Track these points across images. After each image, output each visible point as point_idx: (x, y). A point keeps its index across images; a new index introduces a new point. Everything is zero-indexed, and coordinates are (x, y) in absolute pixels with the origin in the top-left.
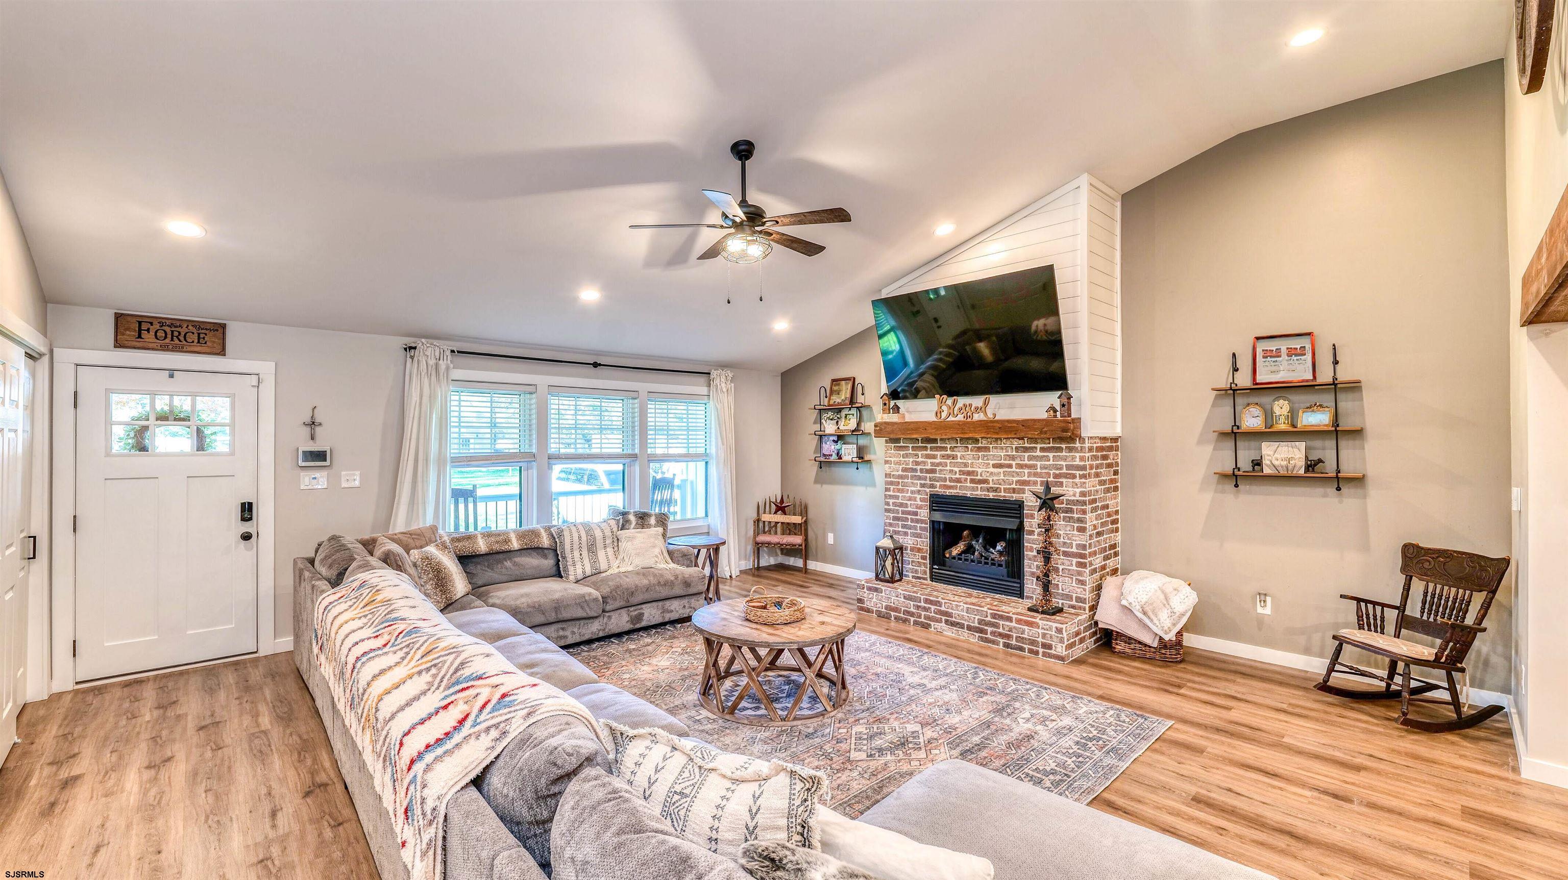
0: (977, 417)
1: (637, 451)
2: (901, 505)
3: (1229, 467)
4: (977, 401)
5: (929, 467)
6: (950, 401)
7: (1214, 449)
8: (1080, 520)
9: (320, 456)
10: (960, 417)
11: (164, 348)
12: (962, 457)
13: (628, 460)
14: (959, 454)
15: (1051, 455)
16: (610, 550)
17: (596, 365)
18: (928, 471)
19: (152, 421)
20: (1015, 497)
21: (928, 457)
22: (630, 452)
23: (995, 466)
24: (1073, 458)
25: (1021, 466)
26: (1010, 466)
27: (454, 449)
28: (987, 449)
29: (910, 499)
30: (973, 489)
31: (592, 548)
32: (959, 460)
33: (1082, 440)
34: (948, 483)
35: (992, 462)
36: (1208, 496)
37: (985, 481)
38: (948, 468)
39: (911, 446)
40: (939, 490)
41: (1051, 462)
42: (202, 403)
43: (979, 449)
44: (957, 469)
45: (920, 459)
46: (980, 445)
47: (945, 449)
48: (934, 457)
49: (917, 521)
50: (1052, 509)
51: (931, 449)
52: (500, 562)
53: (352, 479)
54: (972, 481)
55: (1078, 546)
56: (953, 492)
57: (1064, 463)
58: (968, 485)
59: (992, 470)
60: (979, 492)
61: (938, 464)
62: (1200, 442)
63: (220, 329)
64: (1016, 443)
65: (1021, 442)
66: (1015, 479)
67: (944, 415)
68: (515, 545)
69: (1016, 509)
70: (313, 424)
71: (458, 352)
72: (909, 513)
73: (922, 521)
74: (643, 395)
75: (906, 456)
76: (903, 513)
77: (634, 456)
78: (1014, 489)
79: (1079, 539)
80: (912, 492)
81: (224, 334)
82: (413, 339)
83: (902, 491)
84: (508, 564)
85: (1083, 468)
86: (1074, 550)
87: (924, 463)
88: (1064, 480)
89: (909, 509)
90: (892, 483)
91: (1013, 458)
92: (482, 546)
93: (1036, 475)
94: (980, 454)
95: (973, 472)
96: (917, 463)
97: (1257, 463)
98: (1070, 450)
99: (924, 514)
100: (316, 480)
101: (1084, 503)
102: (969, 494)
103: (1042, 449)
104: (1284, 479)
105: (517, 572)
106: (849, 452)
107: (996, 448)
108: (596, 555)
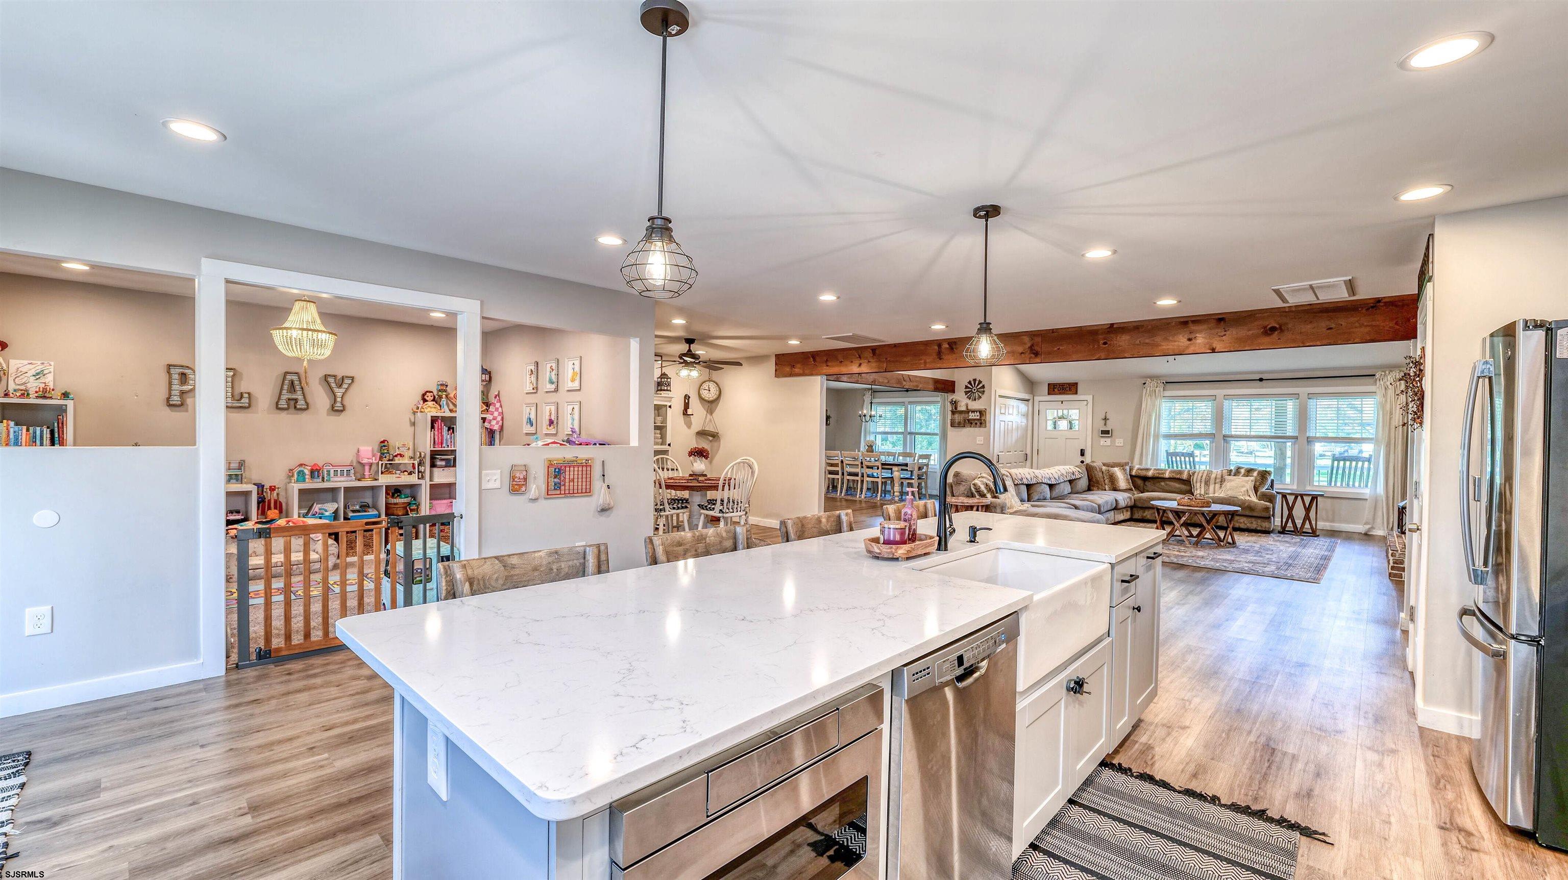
1: (1297, 434)
9: (1107, 432)
11: (1060, 394)
13: (1293, 440)
16: (1218, 486)
17: (1261, 380)
19: (1057, 419)
22: (1295, 435)
27: (1164, 430)
31: (1207, 483)
42: (1071, 412)
52: (1159, 482)
53: (1119, 442)
63: (1076, 384)
68: (1167, 475)
70: (1105, 419)
71: (1166, 383)
74: (1303, 396)
77: (1296, 438)
81: (1077, 386)
82: (1145, 379)
84: (1163, 484)
92: (1150, 474)
100: (1106, 442)
105: (1167, 488)
108: (1209, 487)
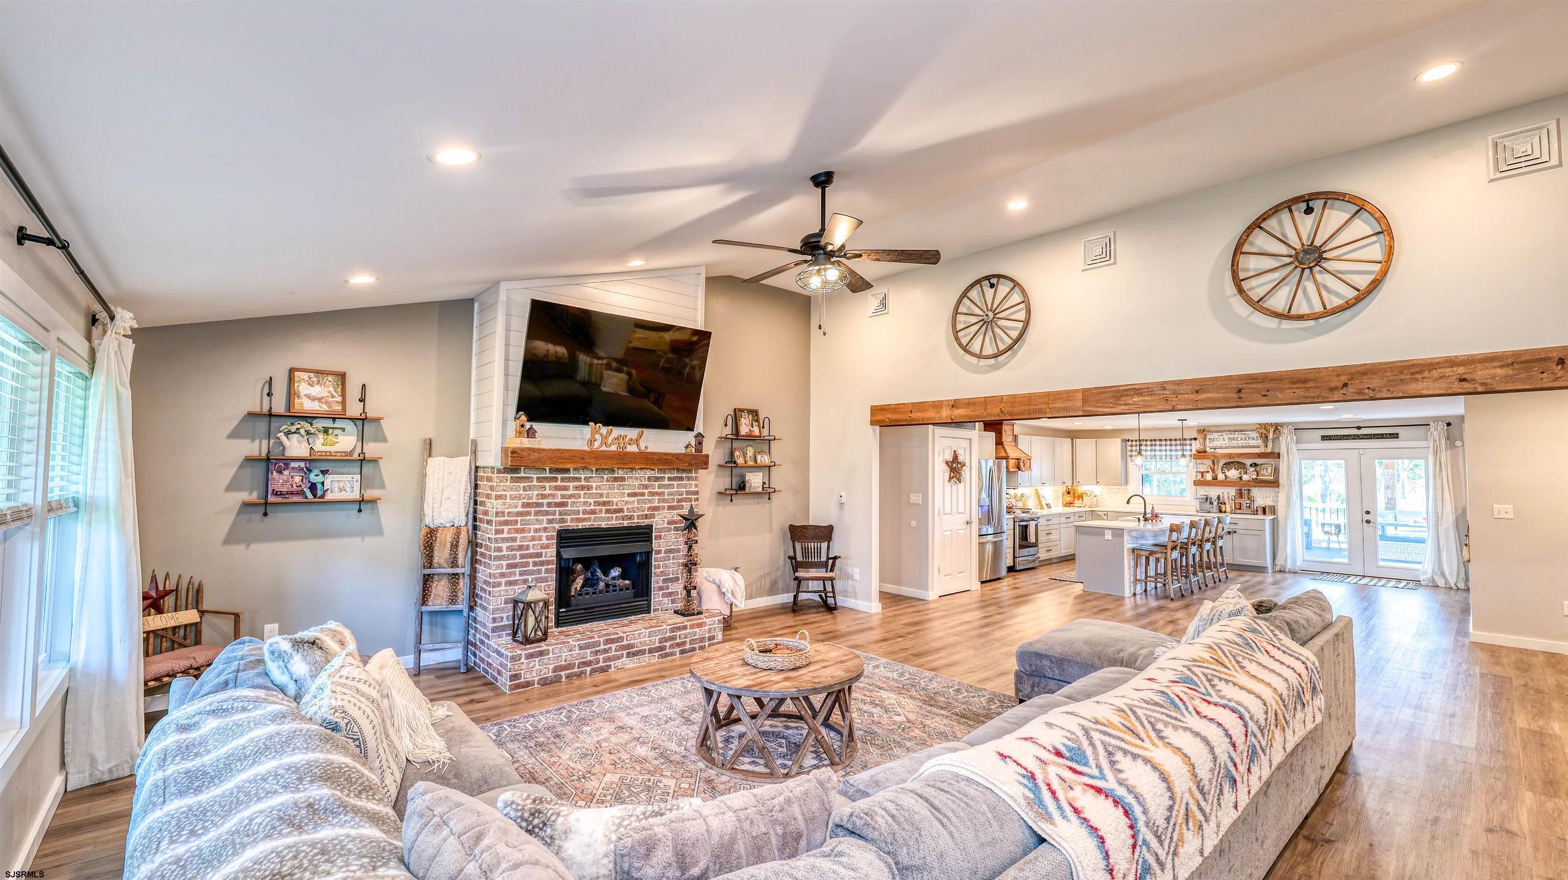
0: (632, 448)
2: (521, 548)
4: (631, 433)
5: (558, 500)
6: (604, 430)
7: (716, 477)
10: (614, 448)
12: (598, 488)
14: (594, 485)
15: (675, 483)
18: (557, 505)
20: (647, 522)
21: (557, 488)
23: (630, 495)
25: (652, 494)
26: (643, 494)
28: (623, 479)
29: (533, 539)
30: (609, 519)
32: (594, 491)
34: (581, 516)
35: (626, 492)
36: (711, 509)
37: (621, 510)
38: (582, 500)
39: (535, 476)
40: (570, 525)
41: (675, 489)
43: (615, 479)
44: (592, 501)
45: (547, 492)
46: (616, 475)
47: (579, 479)
48: (566, 488)
49: (542, 563)
50: (695, 527)
51: (563, 479)
54: (608, 511)
56: (587, 524)
57: (684, 490)
58: (603, 515)
59: (627, 499)
60: (614, 522)
61: (570, 496)
64: (649, 473)
65: (653, 472)
66: (647, 506)
67: (596, 445)
69: (644, 534)
72: (531, 556)
73: (547, 563)
75: (530, 488)
76: (522, 557)
78: (646, 515)
80: (536, 531)
83: (522, 531)
85: (697, 493)
88: (684, 504)
89: (531, 551)
90: (506, 523)
91: (646, 487)
93: (664, 501)
94: (616, 484)
95: (609, 502)
96: (544, 496)
97: (743, 486)
98: (689, 479)
99: (551, 553)
102: (604, 525)
103: (670, 479)
104: (753, 493)
106: (340, 486)
107: (631, 478)
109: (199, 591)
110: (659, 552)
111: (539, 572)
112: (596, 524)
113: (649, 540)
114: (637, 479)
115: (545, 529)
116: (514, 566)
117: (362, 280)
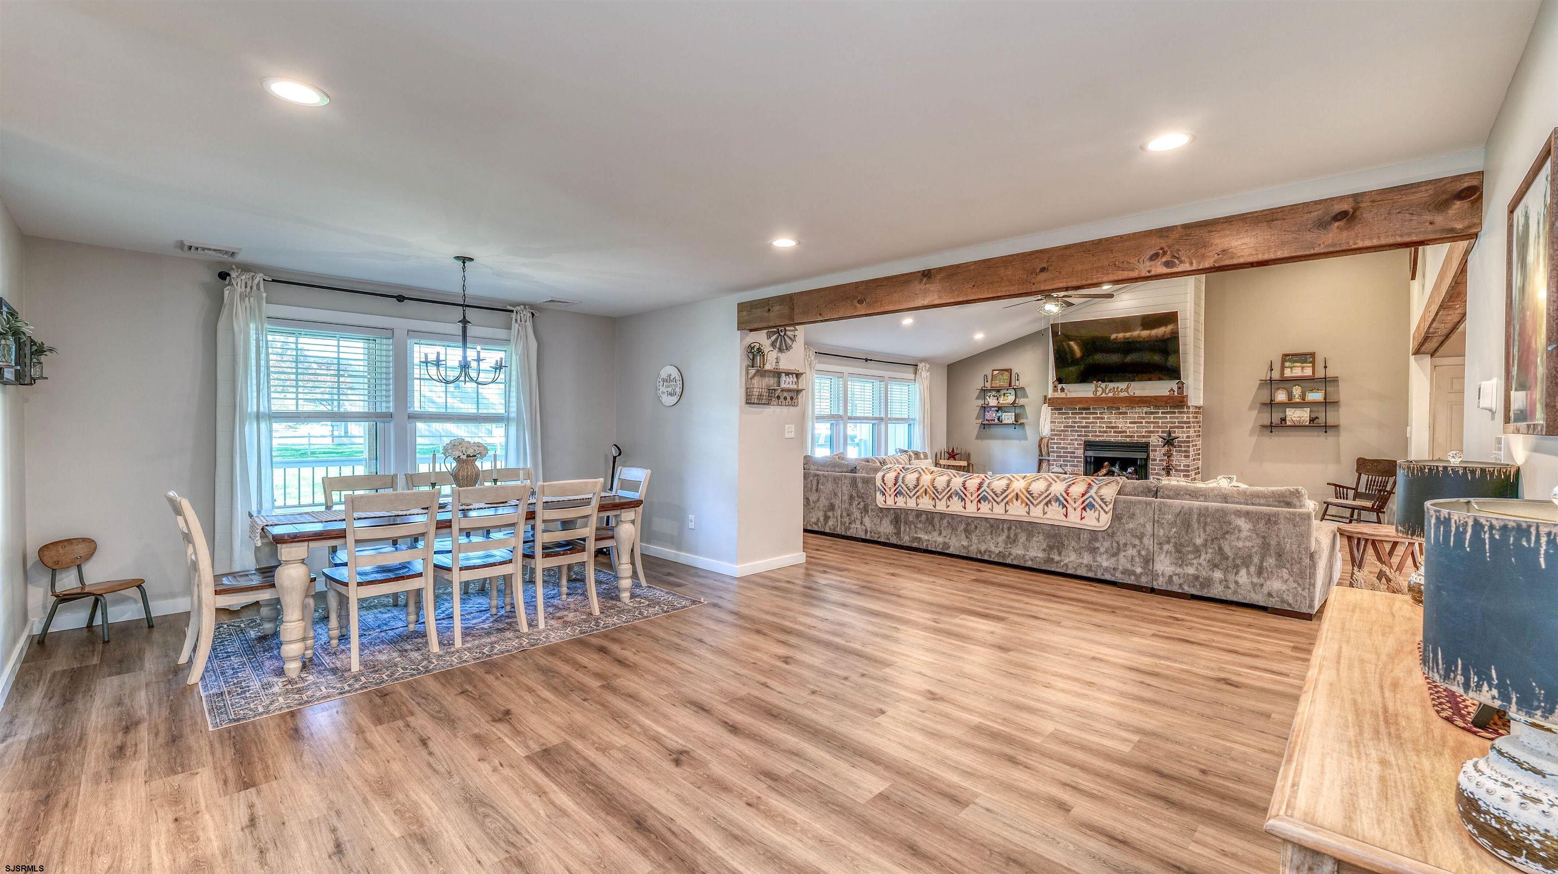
0: (1122, 394)
1: (883, 415)
2: (1063, 448)
3: (1267, 422)
4: (1123, 385)
5: (1084, 424)
6: (1103, 385)
7: (1259, 412)
8: (1185, 451)
10: (1111, 395)
12: (1108, 418)
14: (1106, 416)
15: (1168, 416)
18: (1083, 427)
20: (1144, 440)
21: (1083, 418)
23: (1130, 423)
24: (1183, 417)
25: (1148, 422)
26: (1142, 423)
28: (1126, 413)
29: (1070, 444)
30: (1116, 437)
32: (1106, 420)
33: (1188, 407)
34: (1098, 434)
35: (1128, 421)
36: (1254, 439)
37: (1124, 432)
38: (1098, 425)
39: (1070, 412)
40: (1091, 438)
41: (1169, 420)
43: (1121, 413)
44: (1104, 426)
45: (1077, 420)
46: (1121, 411)
47: (1096, 413)
48: (1088, 418)
49: (1075, 457)
50: (1172, 445)
51: (1086, 413)
54: (1115, 432)
55: (1184, 466)
56: (1101, 439)
57: (1177, 420)
58: (1112, 434)
59: (1128, 425)
60: (1119, 438)
61: (1090, 423)
62: (1251, 408)
64: (1145, 410)
65: (1149, 409)
66: (1144, 430)
67: (1099, 394)
69: (1145, 447)
71: (818, 353)
72: (1069, 453)
73: (1078, 457)
74: (887, 379)
75: (1068, 418)
76: (1064, 453)
77: (881, 419)
78: (1144, 436)
79: (1184, 462)
80: (1071, 440)
83: (1064, 440)
85: (1189, 422)
86: (1182, 468)
87: (1081, 422)
88: (1178, 430)
89: (1069, 450)
90: (1056, 435)
91: (1144, 418)
93: (1158, 427)
94: (1121, 416)
95: (1116, 427)
96: (1075, 422)
97: (1284, 420)
98: (1180, 413)
99: (1080, 453)
101: (1189, 442)
102: (1112, 439)
103: (1162, 413)
104: (1298, 427)
106: (1008, 418)
107: (1132, 412)
109: (969, 455)
110: (1155, 460)
111: (1073, 461)
112: (1108, 439)
113: (1147, 452)
114: (1138, 412)
115: (1076, 440)
116: (1061, 457)
117: (979, 336)
